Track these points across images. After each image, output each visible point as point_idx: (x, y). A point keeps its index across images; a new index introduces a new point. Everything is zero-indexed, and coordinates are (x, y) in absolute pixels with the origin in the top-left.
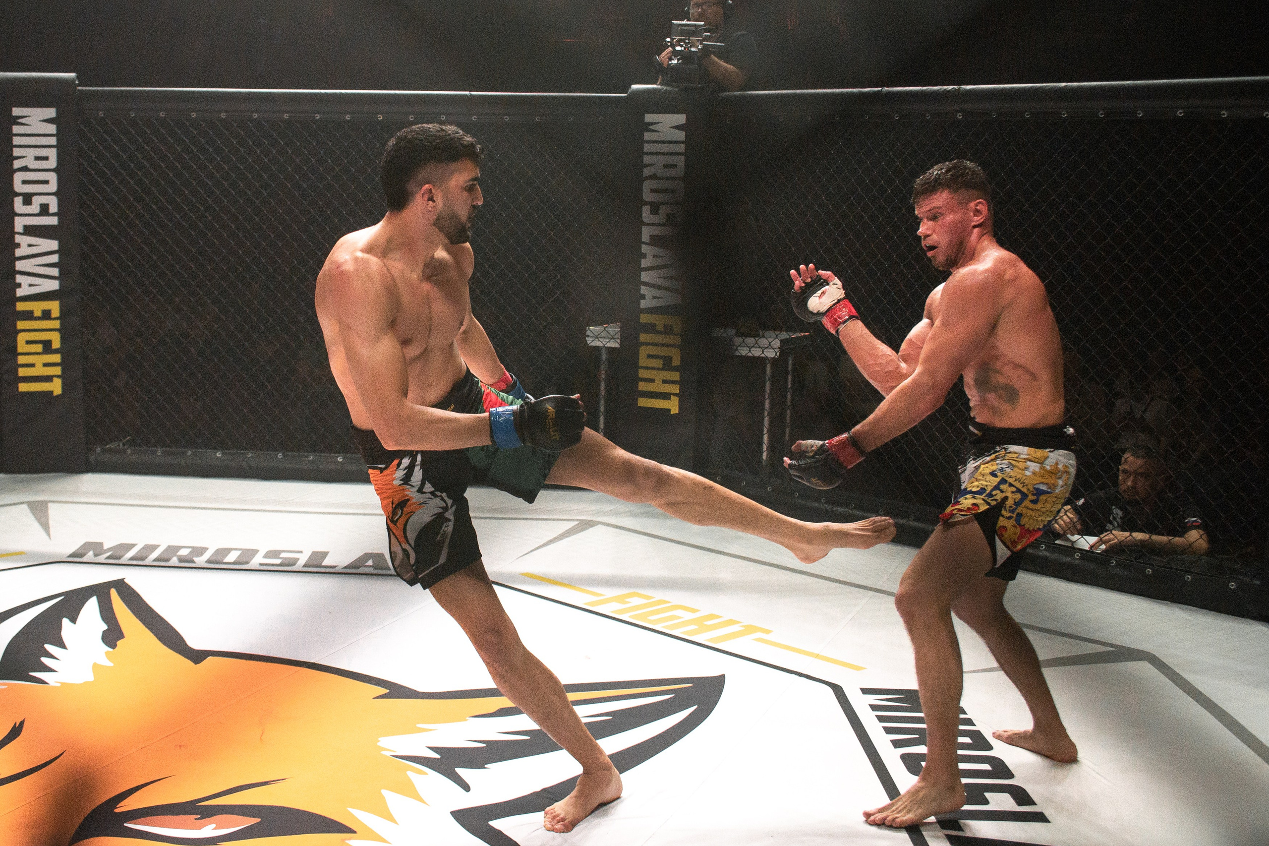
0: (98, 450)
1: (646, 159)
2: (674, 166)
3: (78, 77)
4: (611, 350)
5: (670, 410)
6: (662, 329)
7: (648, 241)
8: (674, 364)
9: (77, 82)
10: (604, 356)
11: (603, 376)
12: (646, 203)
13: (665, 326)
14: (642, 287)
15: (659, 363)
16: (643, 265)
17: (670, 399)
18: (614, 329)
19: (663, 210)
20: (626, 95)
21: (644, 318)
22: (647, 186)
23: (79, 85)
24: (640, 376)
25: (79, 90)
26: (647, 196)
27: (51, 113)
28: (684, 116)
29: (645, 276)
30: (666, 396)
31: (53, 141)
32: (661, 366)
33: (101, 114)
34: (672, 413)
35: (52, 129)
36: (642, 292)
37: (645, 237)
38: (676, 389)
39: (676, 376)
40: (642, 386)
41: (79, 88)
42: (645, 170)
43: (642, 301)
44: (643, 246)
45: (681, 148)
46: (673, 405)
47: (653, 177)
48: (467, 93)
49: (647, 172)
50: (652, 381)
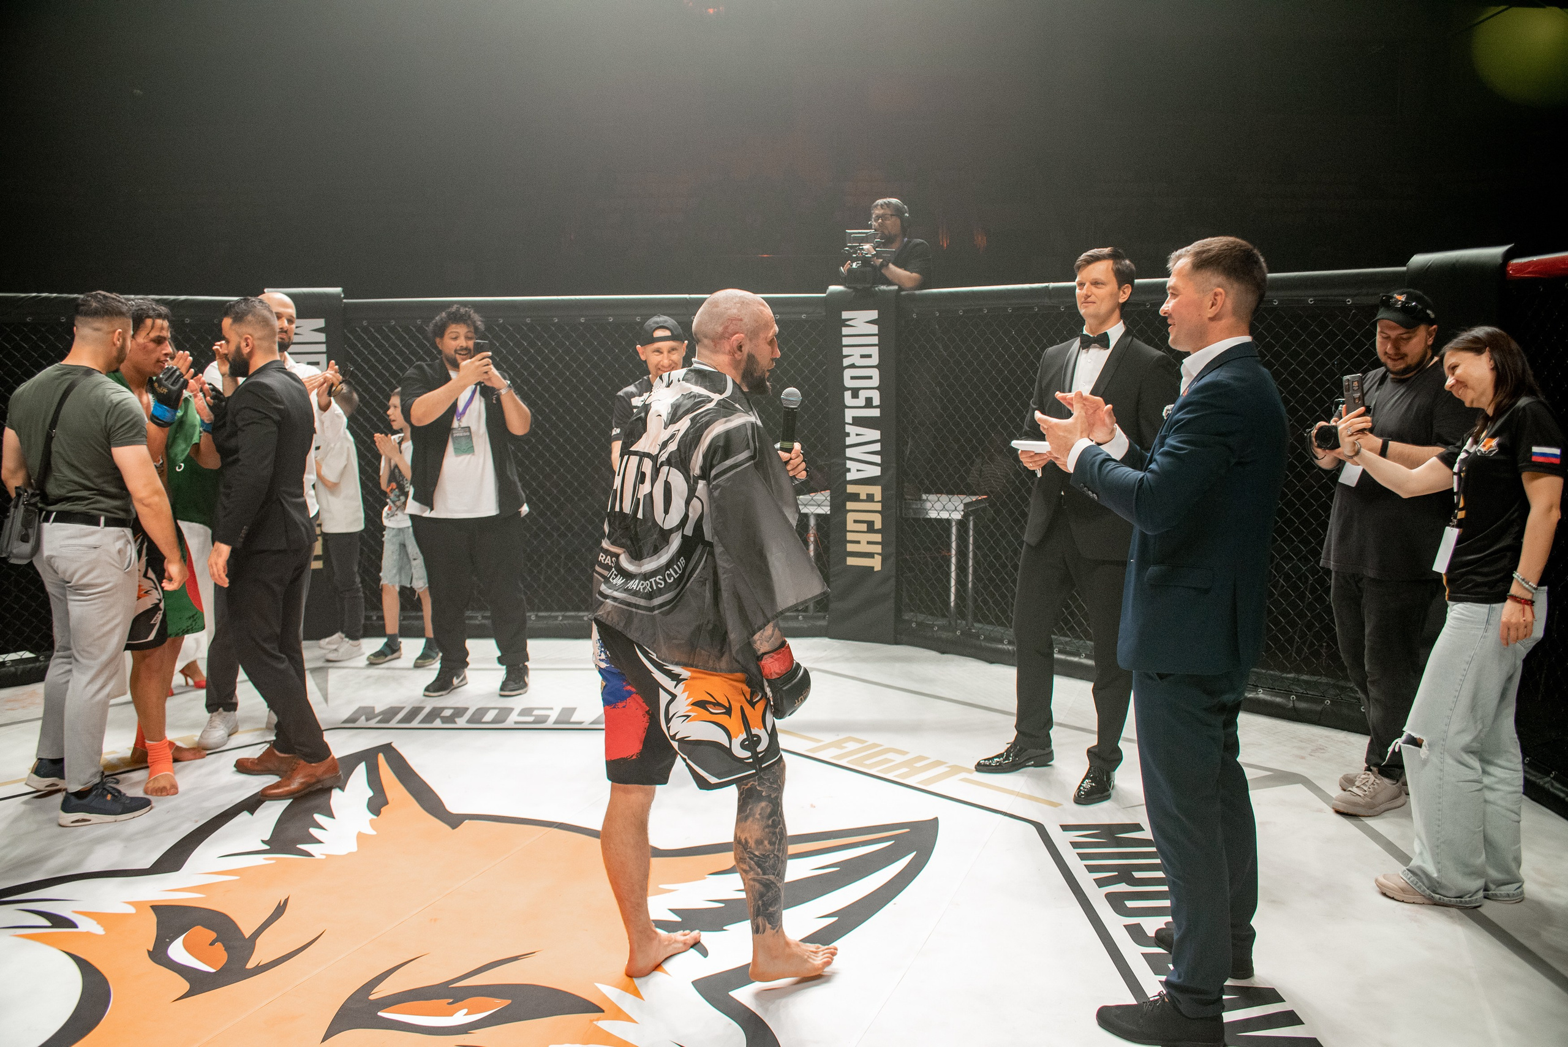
0: (375, 618)
1: (846, 351)
2: (869, 356)
3: (343, 291)
4: (818, 516)
5: (873, 568)
6: (865, 498)
7: (851, 422)
8: (876, 528)
9: (342, 296)
10: (812, 522)
11: (812, 539)
12: (849, 389)
13: (868, 495)
14: (847, 461)
15: (864, 527)
16: (847, 443)
17: (873, 557)
18: (824, 496)
19: (863, 394)
20: (824, 295)
21: (851, 489)
22: (848, 373)
23: (344, 298)
24: (848, 539)
25: (345, 303)
26: (848, 383)
27: (321, 323)
28: (876, 312)
29: (849, 453)
30: (870, 555)
31: (323, 348)
32: (866, 530)
33: (365, 323)
34: (875, 570)
35: (322, 337)
36: (848, 466)
37: (848, 419)
38: (878, 549)
39: (878, 537)
40: (850, 548)
41: (345, 301)
42: (844, 360)
43: (848, 474)
44: (847, 426)
45: (875, 340)
46: (876, 563)
47: (853, 366)
48: (687, 296)
49: (846, 362)
50: (858, 542)
